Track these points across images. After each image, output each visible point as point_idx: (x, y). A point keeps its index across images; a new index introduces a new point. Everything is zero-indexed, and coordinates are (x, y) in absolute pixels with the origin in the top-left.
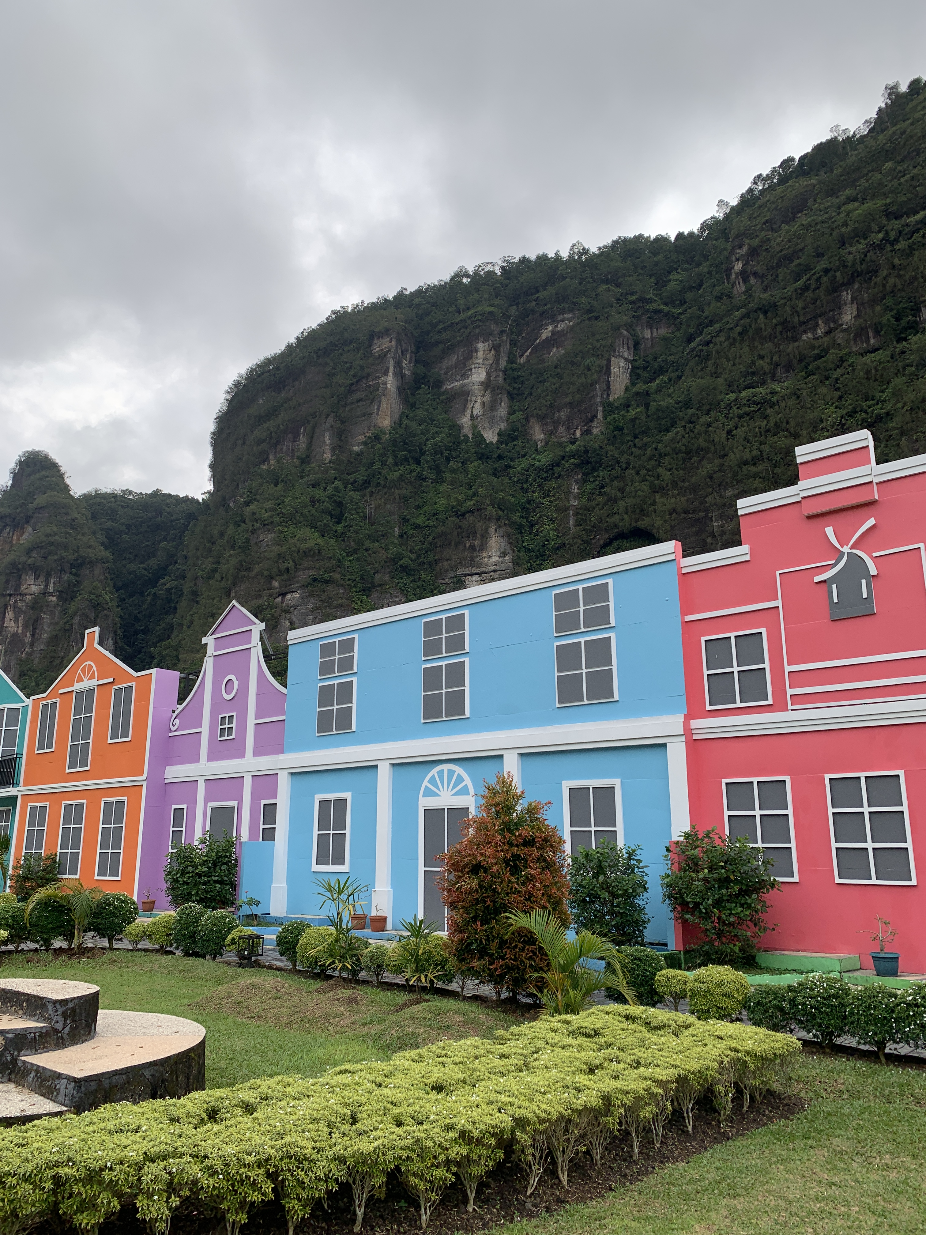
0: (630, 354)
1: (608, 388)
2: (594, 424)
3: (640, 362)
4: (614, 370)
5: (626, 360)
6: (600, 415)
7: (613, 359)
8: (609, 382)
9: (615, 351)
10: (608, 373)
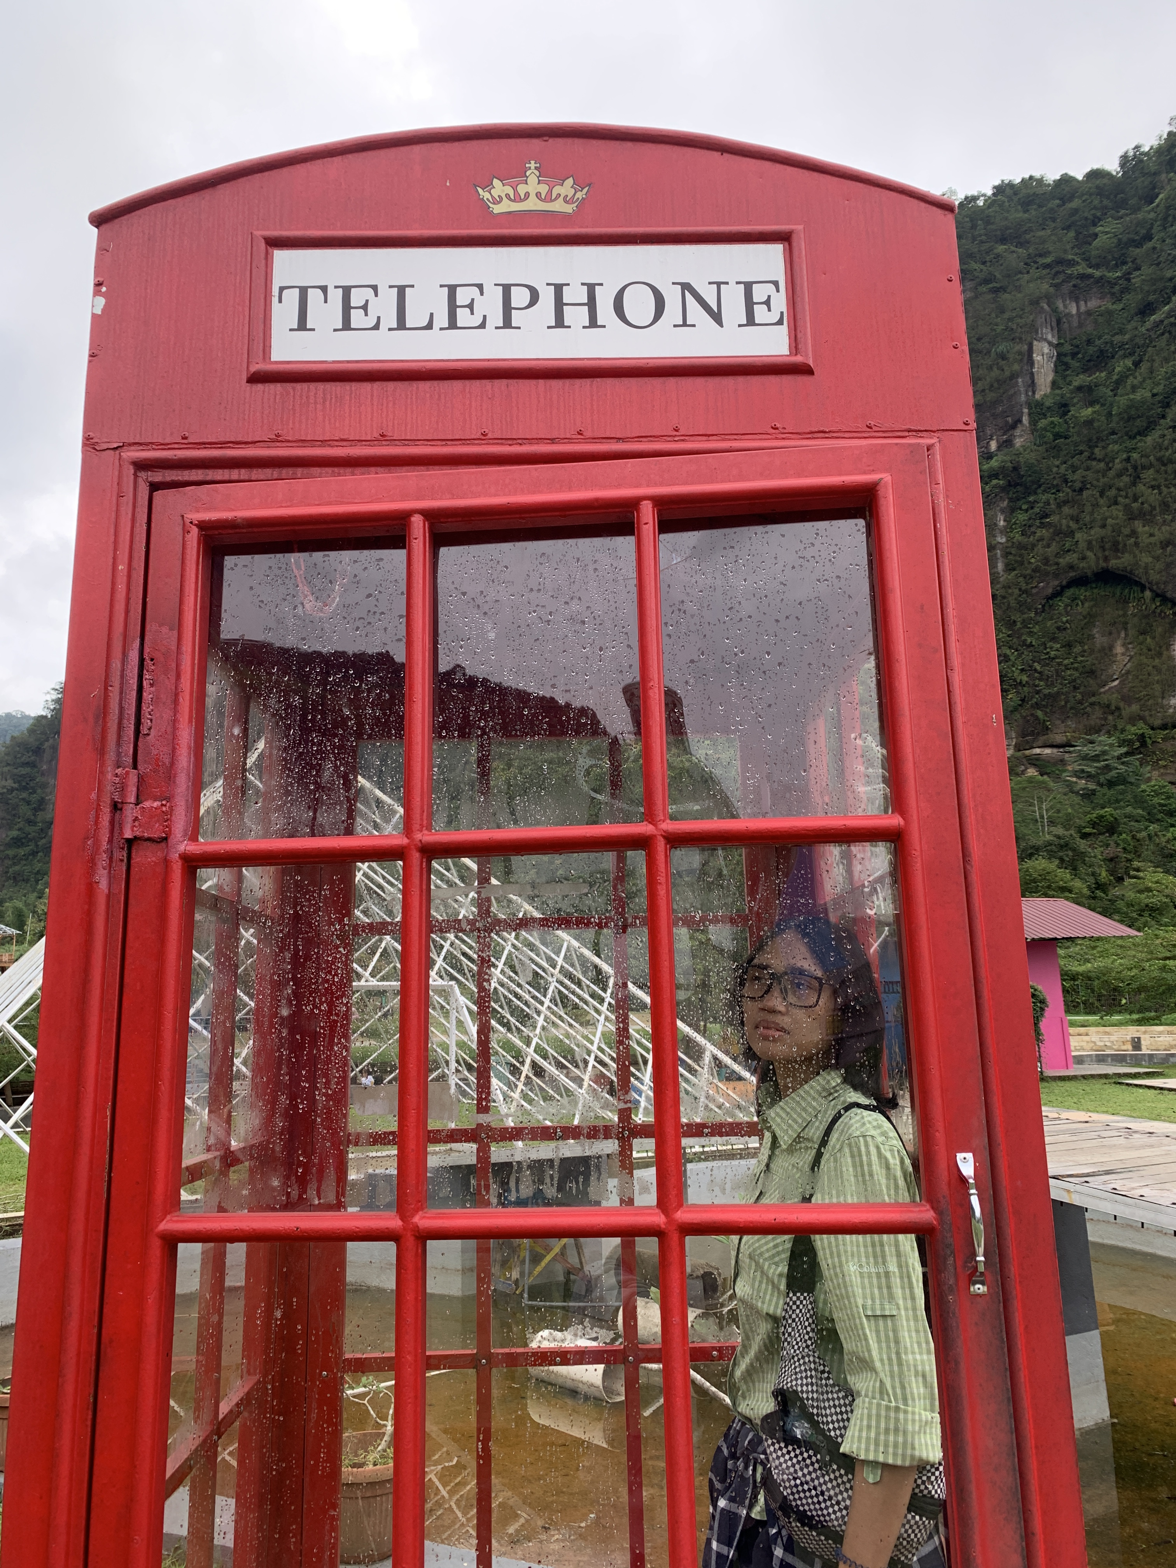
0: (1053, 336)
1: (1033, 382)
2: (1018, 432)
3: (1067, 348)
4: (1037, 358)
5: (1050, 344)
6: (1025, 420)
7: (1035, 343)
8: (1032, 374)
9: (1037, 332)
10: (1031, 362)
